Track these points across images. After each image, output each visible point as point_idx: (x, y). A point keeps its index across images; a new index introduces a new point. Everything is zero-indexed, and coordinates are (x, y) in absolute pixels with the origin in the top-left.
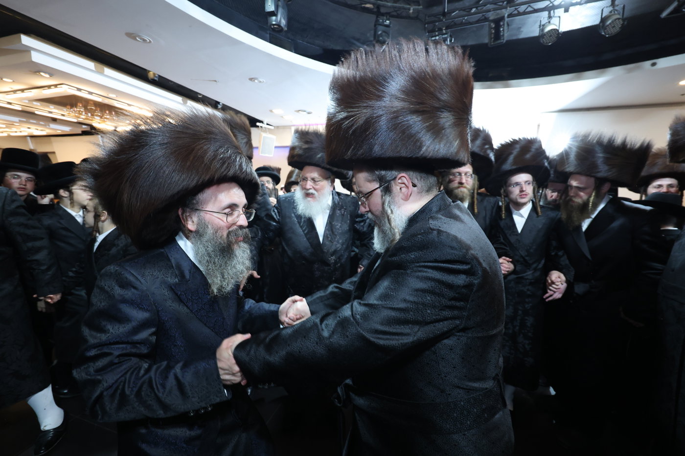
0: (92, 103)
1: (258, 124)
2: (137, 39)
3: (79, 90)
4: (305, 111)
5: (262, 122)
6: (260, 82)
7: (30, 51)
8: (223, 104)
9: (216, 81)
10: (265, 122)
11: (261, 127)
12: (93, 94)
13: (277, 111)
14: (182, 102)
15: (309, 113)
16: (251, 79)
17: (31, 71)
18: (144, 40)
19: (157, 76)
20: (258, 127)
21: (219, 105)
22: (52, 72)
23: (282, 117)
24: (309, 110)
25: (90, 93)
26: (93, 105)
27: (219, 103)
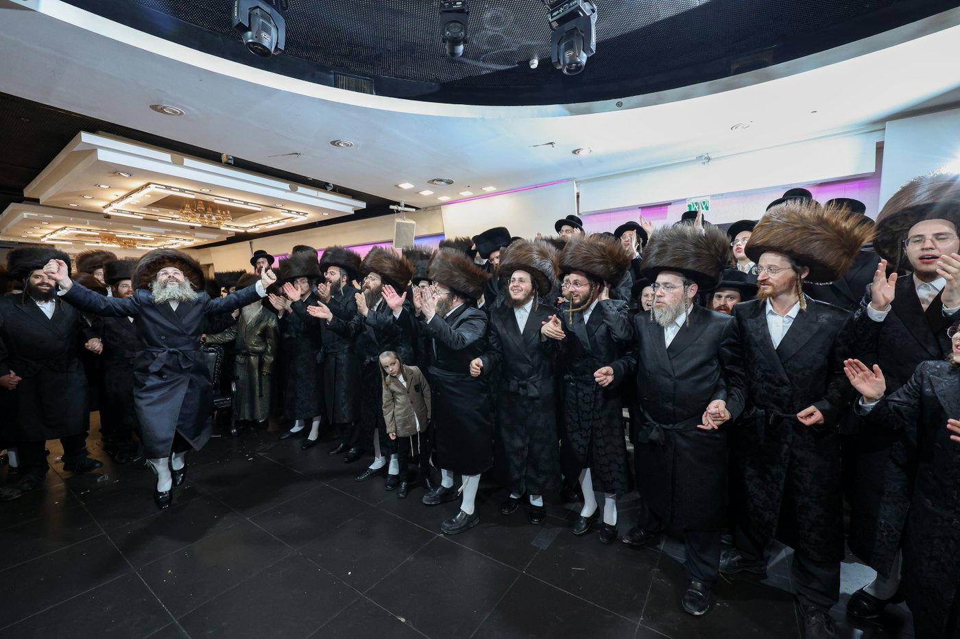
1: (392, 207)
2: (167, 112)
3: (168, 188)
4: (441, 180)
5: (398, 204)
6: (347, 145)
7: (96, 150)
8: (333, 185)
9: (297, 154)
10: (404, 204)
11: (397, 211)
13: (405, 186)
14: (291, 189)
15: (450, 182)
16: (334, 143)
18: (175, 112)
19: (231, 158)
20: (393, 210)
21: (328, 187)
22: (132, 172)
23: (419, 194)
24: (444, 178)
25: (182, 190)
27: (327, 184)
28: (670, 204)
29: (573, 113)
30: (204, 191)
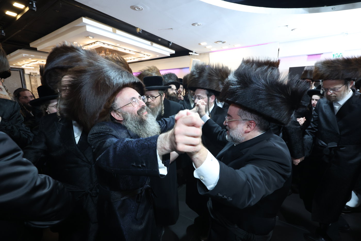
0: (108, 50)
1: (190, 53)
2: (136, 9)
3: (104, 43)
4: (221, 42)
5: (192, 52)
6: (199, 25)
7: (86, 26)
8: (172, 43)
9: (172, 29)
10: (194, 52)
11: (192, 55)
12: (110, 45)
13: (203, 44)
14: (150, 44)
15: (223, 43)
16: (193, 24)
17: (85, 37)
18: (139, 9)
19: (141, 30)
20: (190, 55)
21: (170, 44)
22: (94, 35)
23: (205, 47)
24: (223, 41)
25: (109, 45)
26: (108, 51)
27: (170, 42)
28: (322, 54)
29: (310, 12)
30: (118, 45)
